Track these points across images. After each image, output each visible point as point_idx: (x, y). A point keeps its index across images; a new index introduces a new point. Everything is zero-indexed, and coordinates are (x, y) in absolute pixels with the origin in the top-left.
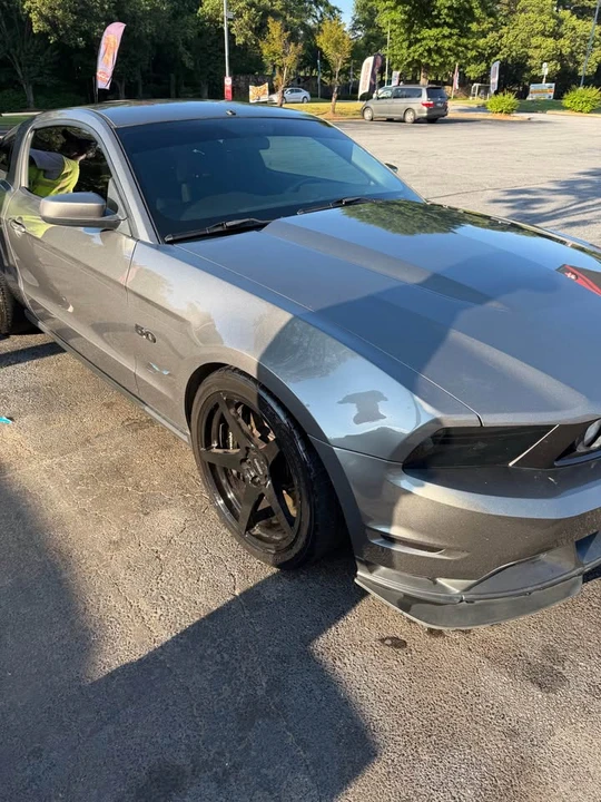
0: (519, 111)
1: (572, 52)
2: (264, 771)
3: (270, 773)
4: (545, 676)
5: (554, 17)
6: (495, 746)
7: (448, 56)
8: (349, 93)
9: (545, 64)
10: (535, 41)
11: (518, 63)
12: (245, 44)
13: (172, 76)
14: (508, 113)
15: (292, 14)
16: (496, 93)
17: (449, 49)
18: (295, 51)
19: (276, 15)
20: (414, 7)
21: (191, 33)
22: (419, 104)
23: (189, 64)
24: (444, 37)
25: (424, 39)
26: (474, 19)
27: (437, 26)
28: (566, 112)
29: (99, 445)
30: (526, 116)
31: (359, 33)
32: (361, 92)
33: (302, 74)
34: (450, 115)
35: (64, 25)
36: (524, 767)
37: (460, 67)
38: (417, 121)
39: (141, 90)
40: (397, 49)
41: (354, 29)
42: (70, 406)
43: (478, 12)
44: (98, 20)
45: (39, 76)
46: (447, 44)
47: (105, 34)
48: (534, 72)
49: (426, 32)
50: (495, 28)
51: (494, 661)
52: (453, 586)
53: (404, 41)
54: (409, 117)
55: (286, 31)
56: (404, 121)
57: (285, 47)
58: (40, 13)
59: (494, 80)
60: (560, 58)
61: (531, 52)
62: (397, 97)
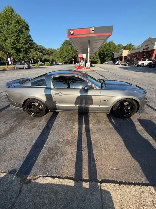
5: (35, 52)
14: (39, 66)
20: (16, 50)
22: (26, 66)
24: (24, 55)
25: (20, 55)
26: (28, 52)
27: (22, 53)
30: (42, 67)
32: (10, 64)
34: (31, 67)
38: (26, 68)
48: (37, 60)
53: (16, 55)
54: (24, 68)
61: (34, 57)
62: (20, 65)
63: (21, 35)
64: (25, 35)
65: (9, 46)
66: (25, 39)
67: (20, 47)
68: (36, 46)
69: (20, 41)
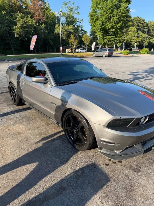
0: (130, 54)
1: (142, 41)
2: (82, 187)
3: (83, 187)
4: (137, 170)
5: (137, 33)
6: (127, 182)
7: (112, 42)
8: (89, 50)
9: (135, 43)
10: (133, 38)
11: (129, 43)
12: (65, 39)
13: (48, 46)
14: (127, 54)
15: (76, 33)
16: (124, 50)
17: (113, 41)
18: (77, 41)
19: (72, 33)
20: (104, 31)
21: (52, 37)
22: (106, 53)
23: (52, 44)
24: (111, 38)
25: (107, 38)
26: (118, 34)
27: (110, 35)
28: (141, 54)
29: (41, 128)
30: (132, 55)
31: (92, 37)
32: (92, 50)
33: (78, 46)
34: (114, 55)
35: (23, 36)
36: (133, 186)
37: (116, 44)
38: (106, 57)
39: (40, 50)
40: (101, 41)
41: (90, 36)
42: (33, 120)
43: (119, 32)
44: (31, 34)
45: (16, 47)
46: (112, 39)
47: (33, 38)
48: (133, 45)
49: (107, 37)
50: (123, 35)
51: (127, 168)
52: (118, 152)
53: (102, 39)
54: (104, 56)
55: (75, 37)
56: (103, 57)
57: (74, 40)
58: (17, 33)
59: (124, 47)
60: (139, 42)
61: (132, 41)
62: (101, 51)
63: (115, 11)
64: (121, 10)
65: (97, 27)
66: (118, 15)
67: (110, 27)
68: (142, 24)
69: (112, 19)
